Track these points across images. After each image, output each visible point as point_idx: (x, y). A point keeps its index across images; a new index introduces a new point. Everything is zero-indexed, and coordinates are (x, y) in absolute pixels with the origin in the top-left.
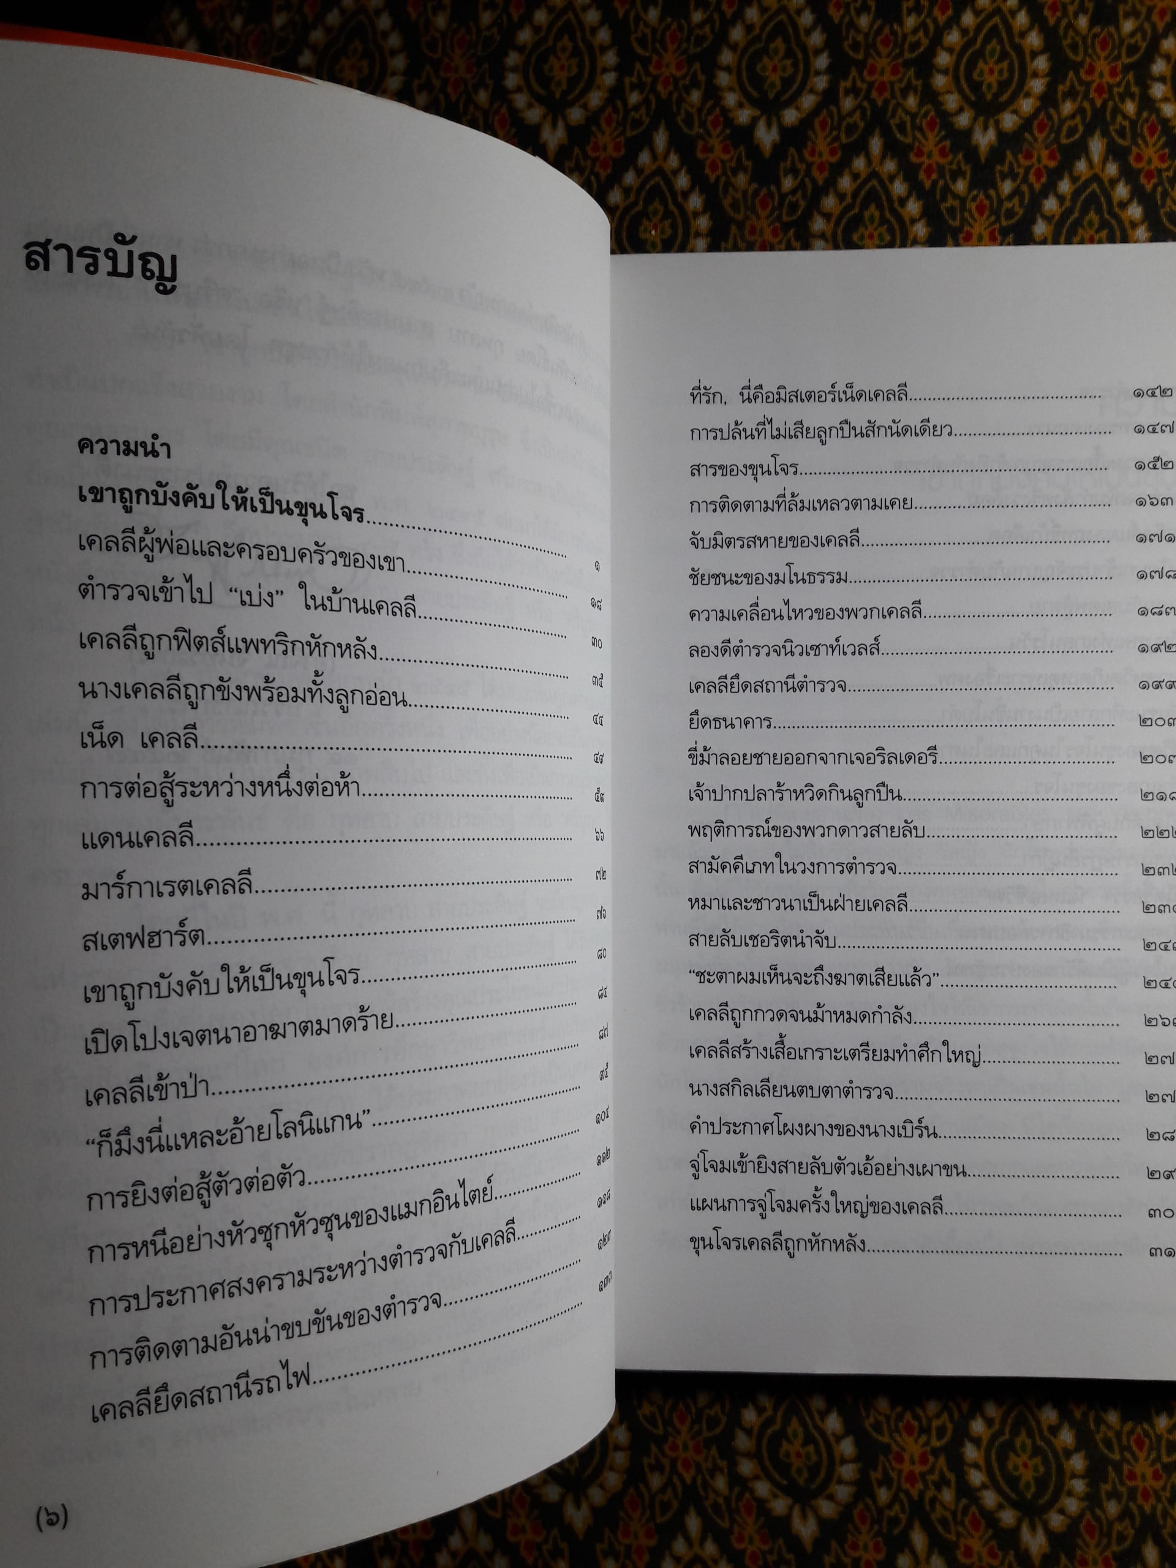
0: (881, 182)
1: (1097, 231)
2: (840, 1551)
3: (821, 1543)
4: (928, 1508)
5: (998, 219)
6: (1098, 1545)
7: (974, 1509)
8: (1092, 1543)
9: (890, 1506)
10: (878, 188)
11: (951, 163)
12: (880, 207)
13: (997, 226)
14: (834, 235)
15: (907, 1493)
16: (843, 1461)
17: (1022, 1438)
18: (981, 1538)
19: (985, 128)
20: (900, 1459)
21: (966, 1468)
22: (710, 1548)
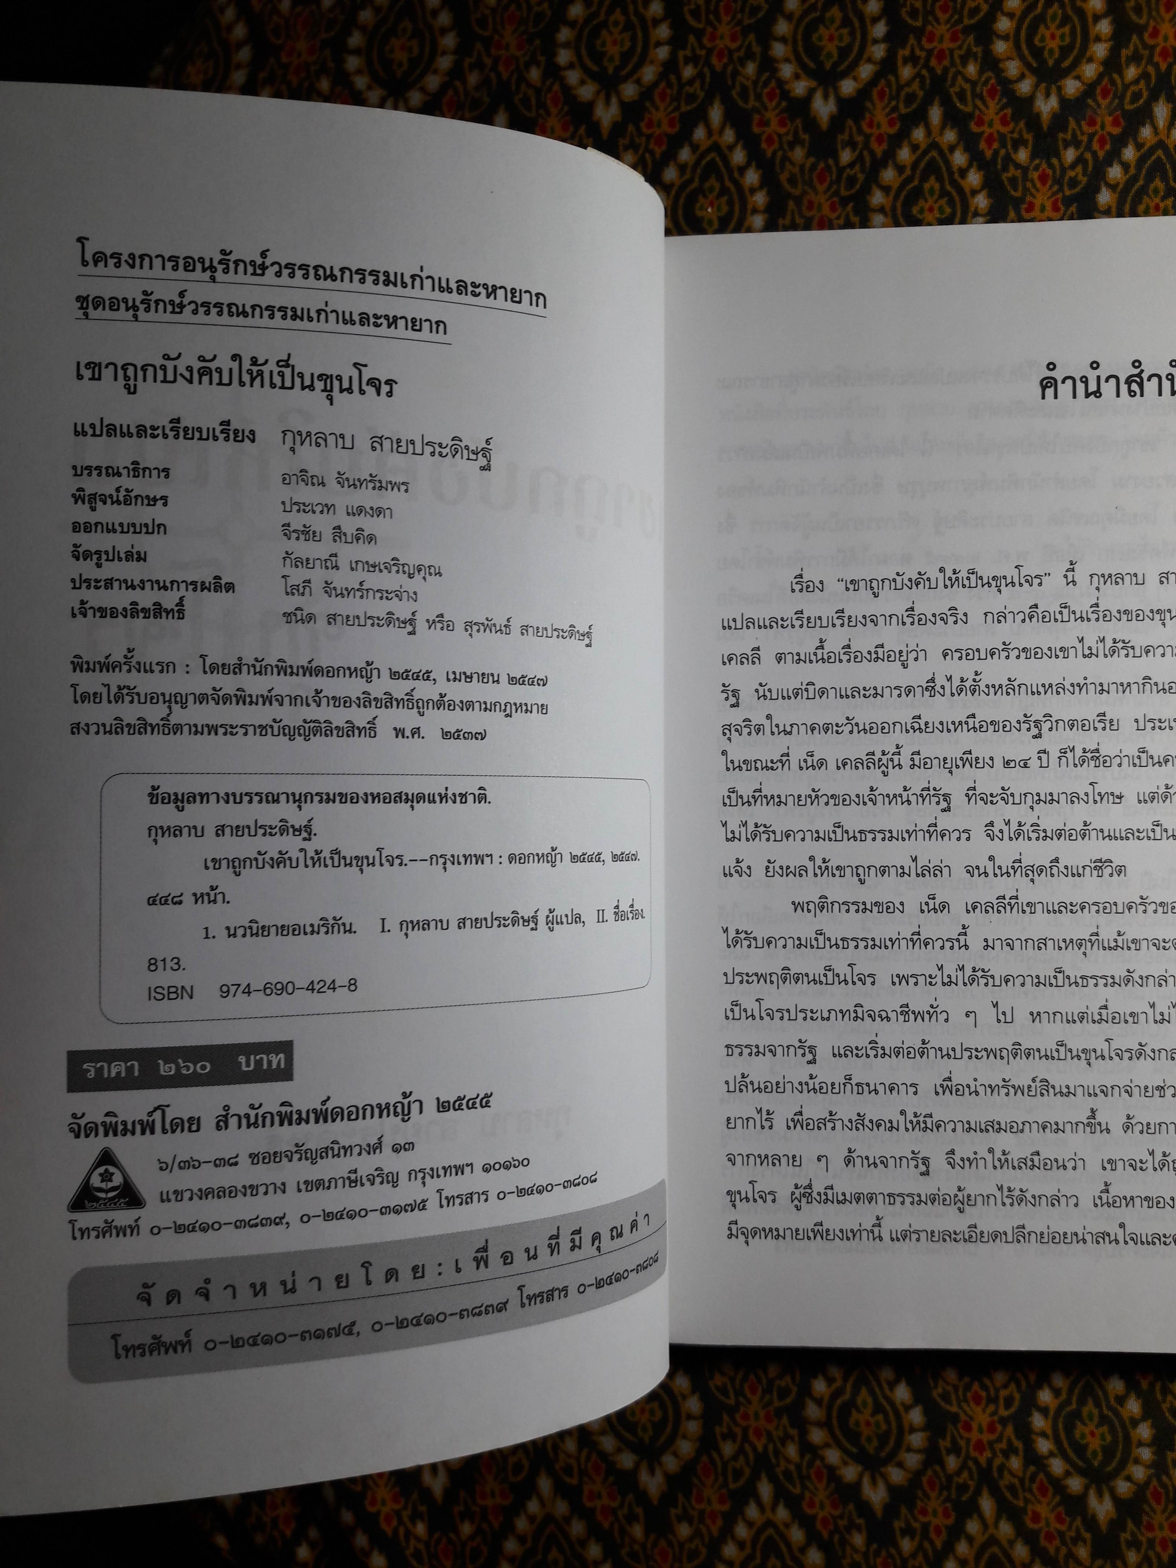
0: (941, 153)
1: (1164, 198)
2: (909, 1516)
3: (891, 1509)
4: (996, 1475)
5: (1061, 189)
6: (1164, 1511)
7: (1041, 1476)
8: (1159, 1508)
9: (959, 1473)
10: (938, 158)
11: (1012, 132)
12: (940, 179)
13: (1060, 195)
14: (894, 209)
15: (976, 1462)
16: (912, 1430)
17: (1089, 1408)
18: (1048, 1504)
19: (1048, 95)
20: (968, 1427)
21: (1034, 1437)
22: (782, 1514)
